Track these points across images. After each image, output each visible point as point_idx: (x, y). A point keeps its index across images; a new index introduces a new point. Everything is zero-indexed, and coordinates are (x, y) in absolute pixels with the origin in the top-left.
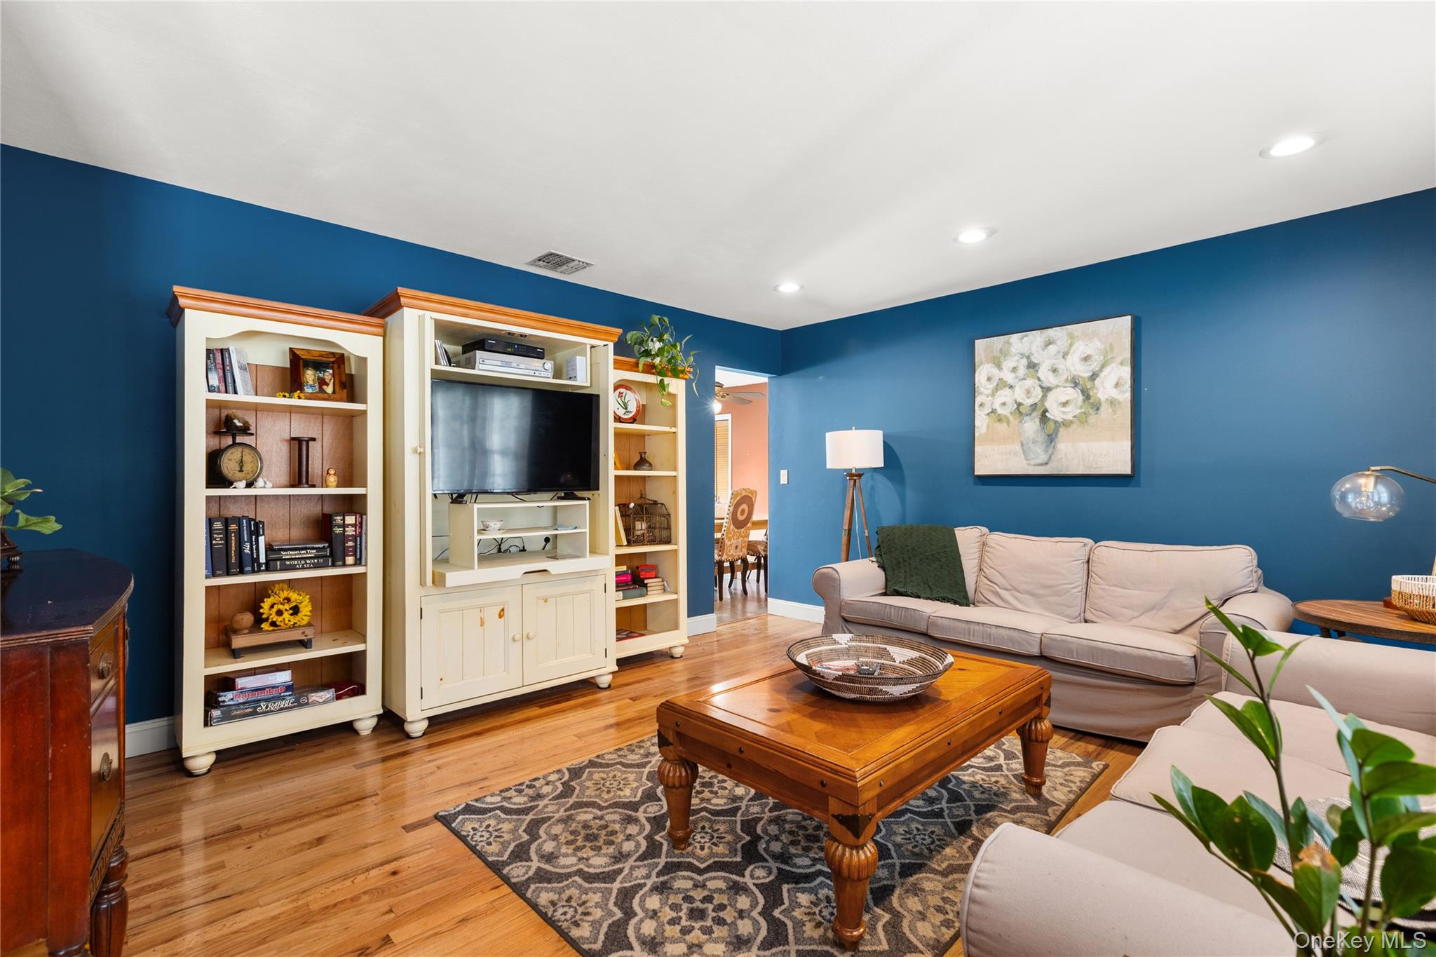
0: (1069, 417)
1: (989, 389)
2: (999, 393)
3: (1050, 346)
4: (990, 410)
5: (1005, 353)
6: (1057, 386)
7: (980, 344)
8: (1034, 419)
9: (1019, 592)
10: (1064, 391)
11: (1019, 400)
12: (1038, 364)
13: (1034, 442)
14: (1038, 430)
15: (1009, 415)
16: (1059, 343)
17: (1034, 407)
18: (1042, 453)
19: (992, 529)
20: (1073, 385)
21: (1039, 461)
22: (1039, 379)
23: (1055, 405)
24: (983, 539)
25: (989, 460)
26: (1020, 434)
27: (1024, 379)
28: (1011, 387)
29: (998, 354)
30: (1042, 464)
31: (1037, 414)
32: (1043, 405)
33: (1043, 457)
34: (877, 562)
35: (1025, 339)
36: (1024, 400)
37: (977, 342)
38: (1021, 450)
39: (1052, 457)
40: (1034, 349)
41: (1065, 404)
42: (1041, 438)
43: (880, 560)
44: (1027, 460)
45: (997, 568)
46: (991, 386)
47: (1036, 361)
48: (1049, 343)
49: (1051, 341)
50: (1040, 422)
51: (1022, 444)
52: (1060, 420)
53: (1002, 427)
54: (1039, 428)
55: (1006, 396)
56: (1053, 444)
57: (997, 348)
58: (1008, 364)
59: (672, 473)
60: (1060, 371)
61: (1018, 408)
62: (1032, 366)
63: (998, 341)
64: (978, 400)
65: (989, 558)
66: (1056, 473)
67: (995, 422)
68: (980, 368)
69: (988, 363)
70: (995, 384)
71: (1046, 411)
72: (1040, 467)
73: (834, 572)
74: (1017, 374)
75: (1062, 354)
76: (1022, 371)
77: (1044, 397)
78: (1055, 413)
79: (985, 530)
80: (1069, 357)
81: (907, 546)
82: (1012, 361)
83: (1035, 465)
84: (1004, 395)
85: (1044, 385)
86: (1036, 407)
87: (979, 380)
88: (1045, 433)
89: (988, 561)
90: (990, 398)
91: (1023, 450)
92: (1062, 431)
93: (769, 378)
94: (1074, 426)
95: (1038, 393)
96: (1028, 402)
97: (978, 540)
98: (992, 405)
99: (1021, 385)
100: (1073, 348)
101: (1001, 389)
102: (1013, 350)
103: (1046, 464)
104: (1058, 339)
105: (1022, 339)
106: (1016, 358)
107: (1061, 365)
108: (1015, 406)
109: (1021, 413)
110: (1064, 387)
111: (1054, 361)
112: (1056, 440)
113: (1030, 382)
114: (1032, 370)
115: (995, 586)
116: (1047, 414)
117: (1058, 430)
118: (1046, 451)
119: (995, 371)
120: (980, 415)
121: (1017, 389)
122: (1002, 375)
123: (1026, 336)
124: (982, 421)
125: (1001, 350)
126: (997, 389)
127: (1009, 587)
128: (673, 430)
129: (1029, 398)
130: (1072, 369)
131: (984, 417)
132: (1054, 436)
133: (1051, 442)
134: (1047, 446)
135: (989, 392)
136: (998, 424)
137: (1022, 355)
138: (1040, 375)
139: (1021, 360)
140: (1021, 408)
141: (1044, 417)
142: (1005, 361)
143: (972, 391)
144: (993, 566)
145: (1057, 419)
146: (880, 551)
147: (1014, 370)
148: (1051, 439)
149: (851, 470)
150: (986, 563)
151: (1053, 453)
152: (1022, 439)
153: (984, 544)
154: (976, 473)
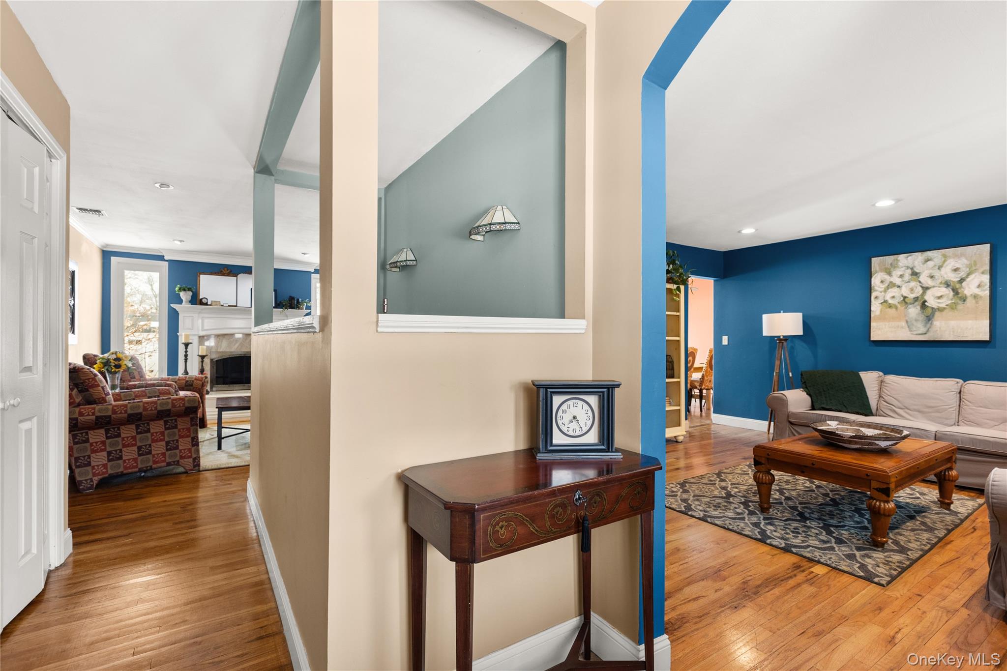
0: (943, 305)
1: (882, 288)
2: (889, 290)
3: (928, 262)
4: (883, 301)
5: (894, 266)
6: (934, 287)
7: (875, 261)
8: (916, 306)
9: (910, 410)
10: (939, 290)
11: (905, 295)
12: (919, 273)
13: (916, 320)
14: (919, 313)
15: (897, 304)
16: (936, 260)
17: (916, 299)
18: (922, 327)
19: (886, 373)
20: (946, 286)
21: (920, 332)
22: (920, 282)
23: (932, 298)
24: (880, 379)
25: (880, 331)
26: (905, 316)
27: (909, 282)
28: (899, 287)
29: (889, 266)
30: (922, 334)
31: (918, 304)
32: (923, 298)
33: (923, 330)
34: (805, 391)
35: (910, 257)
36: (909, 295)
37: (874, 260)
38: (906, 325)
39: (930, 330)
40: (916, 263)
41: (940, 297)
42: (922, 318)
43: (806, 390)
44: (910, 331)
45: (893, 396)
46: (883, 286)
47: (917, 271)
48: (928, 260)
49: (930, 259)
50: (921, 308)
51: (907, 322)
52: (936, 307)
53: (892, 311)
54: (920, 312)
55: (895, 292)
56: (930, 322)
57: (888, 263)
58: (897, 273)
59: (677, 338)
60: (936, 277)
61: (904, 300)
62: (915, 274)
63: (889, 259)
64: (874, 295)
65: (888, 391)
66: (932, 339)
67: (887, 308)
68: (876, 275)
69: (881, 272)
70: (886, 285)
71: (925, 301)
72: (920, 336)
73: (784, 397)
74: (904, 279)
75: (937, 267)
76: (907, 277)
77: (924, 293)
78: (932, 302)
79: (881, 374)
80: (943, 269)
81: (825, 382)
82: (900, 271)
83: (917, 334)
84: (893, 292)
85: (924, 286)
86: (918, 299)
87: (874, 283)
88: (925, 315)
89: (885, 391)
90: (883, 293)
91: (908, 325)
92: (937, 314)
93: (714, 281)
94: (946, 311)
95: (919, 291)
96: (912, 296)
97: (877, 379)
98: (884, 297)
99: (906, 286)
100: (946, 263)
101: (891, 288)
102: (900, 264)
103: (925, 334)
104: (934, 258)
105: (907, 257)
106: (903, 269)
107: (936, 273)
108: (902, 298)
109: (906, 303)
110: (939, 287)
111: (931, 271)
112: (933, 319)
113: (912, 284)
114: (915, 277)
115: (891, 406)
116: (926, 303)
117: (934, 313)
118: (925, 326)
119: (887, 277)
120: (875, 304)
121: (904, 288)
122: (892, 279)
123: (910, 256)
124: (876, 307)
125: (891, 264)
126: (888, 288)
127: (903, 407)
128: (678, 314)
129: (912, 293)
130: (945, 276)
131: (878, 305)
132: (931, 317)
133: (929, 320)
134: (926, 323)
135: (883, 289)
136: (889, 309)
137: (908, 267)
138: (921, 279)
139: (907, 270)
140: (906, 300)
141: (924, 305)
142: (894, 270)
143: (869, 289)
144: (890, 394)
145: (933, 306)
146: (806, 385)
147: (901, 276)
148: (929, 319)
149: (780, 336)
150: (885, 393)
151: (930, 327)
152: (907, 318)
153: (882, 382)
154: (872, 339)
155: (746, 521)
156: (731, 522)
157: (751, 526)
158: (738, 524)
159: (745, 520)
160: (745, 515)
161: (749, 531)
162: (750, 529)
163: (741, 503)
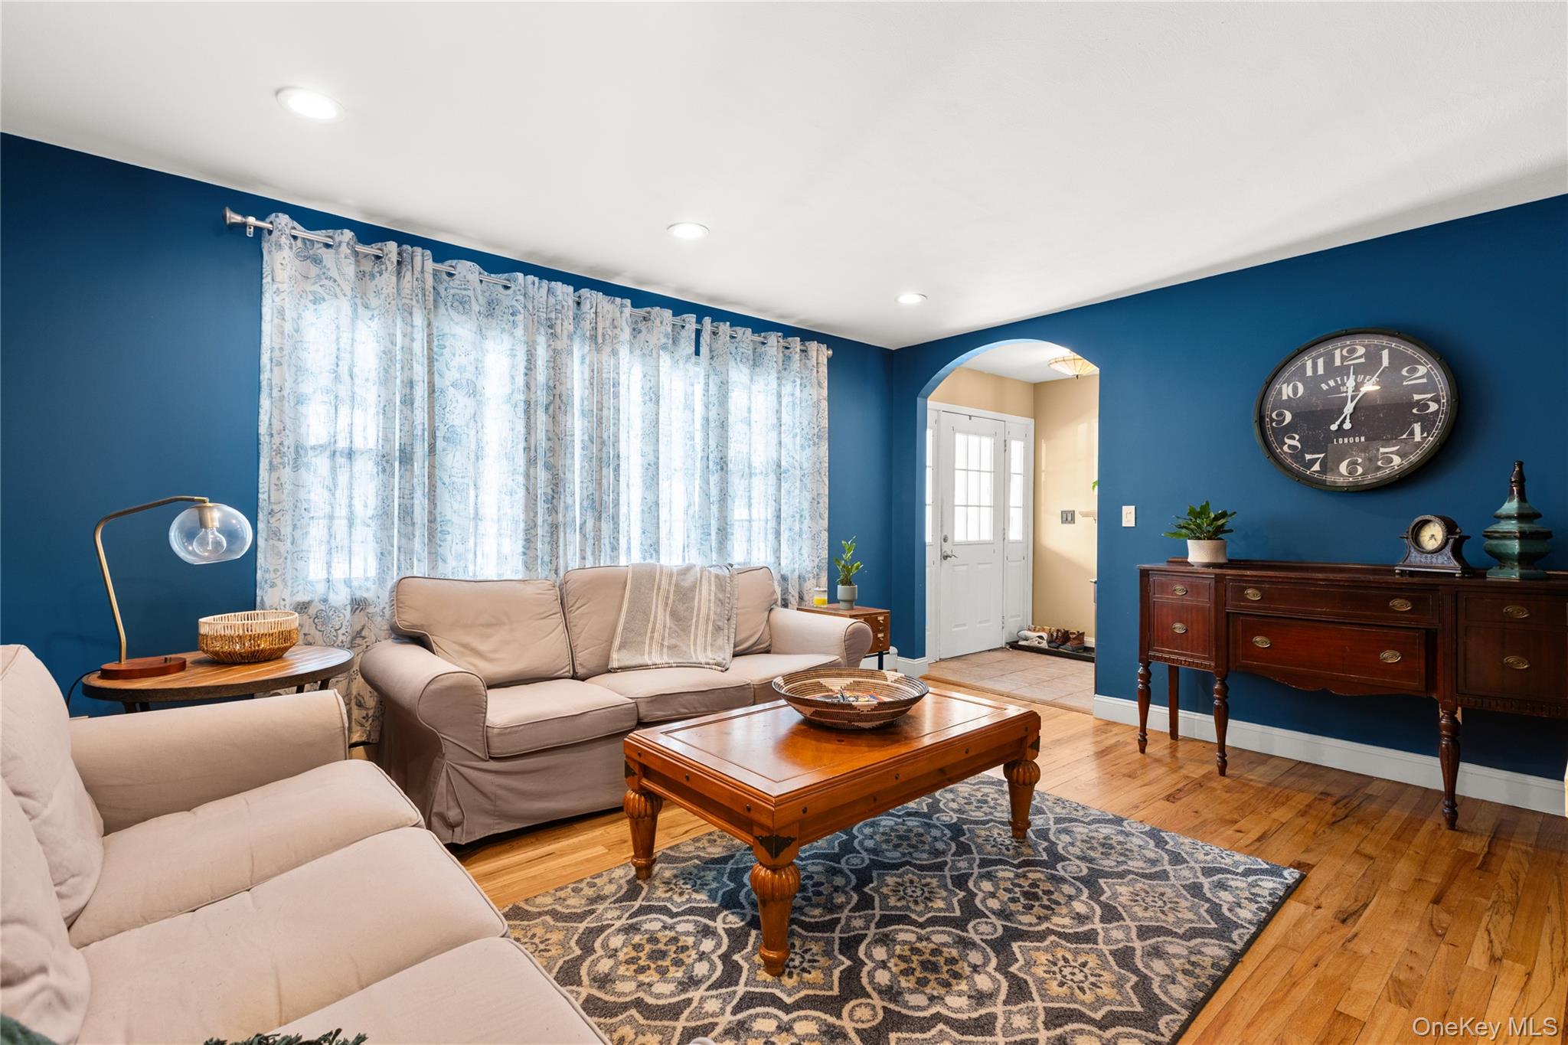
155: (1051, 816)
156: (1075, 813)
157: (1045, 808)
158: (1064, 811)
159: (1055, 818)
160: (1053, 828)
161: (1048, 800)
162: (1047, 803)
163: (1063, 859)
